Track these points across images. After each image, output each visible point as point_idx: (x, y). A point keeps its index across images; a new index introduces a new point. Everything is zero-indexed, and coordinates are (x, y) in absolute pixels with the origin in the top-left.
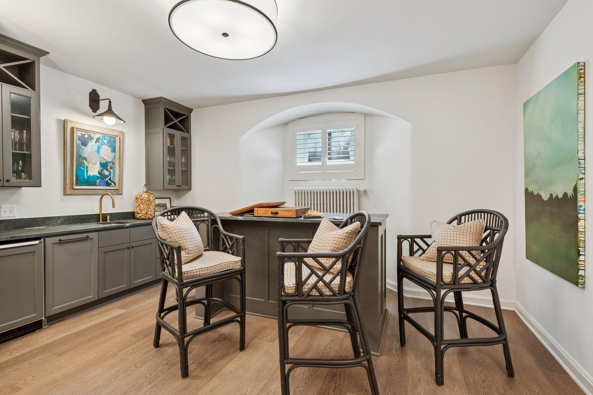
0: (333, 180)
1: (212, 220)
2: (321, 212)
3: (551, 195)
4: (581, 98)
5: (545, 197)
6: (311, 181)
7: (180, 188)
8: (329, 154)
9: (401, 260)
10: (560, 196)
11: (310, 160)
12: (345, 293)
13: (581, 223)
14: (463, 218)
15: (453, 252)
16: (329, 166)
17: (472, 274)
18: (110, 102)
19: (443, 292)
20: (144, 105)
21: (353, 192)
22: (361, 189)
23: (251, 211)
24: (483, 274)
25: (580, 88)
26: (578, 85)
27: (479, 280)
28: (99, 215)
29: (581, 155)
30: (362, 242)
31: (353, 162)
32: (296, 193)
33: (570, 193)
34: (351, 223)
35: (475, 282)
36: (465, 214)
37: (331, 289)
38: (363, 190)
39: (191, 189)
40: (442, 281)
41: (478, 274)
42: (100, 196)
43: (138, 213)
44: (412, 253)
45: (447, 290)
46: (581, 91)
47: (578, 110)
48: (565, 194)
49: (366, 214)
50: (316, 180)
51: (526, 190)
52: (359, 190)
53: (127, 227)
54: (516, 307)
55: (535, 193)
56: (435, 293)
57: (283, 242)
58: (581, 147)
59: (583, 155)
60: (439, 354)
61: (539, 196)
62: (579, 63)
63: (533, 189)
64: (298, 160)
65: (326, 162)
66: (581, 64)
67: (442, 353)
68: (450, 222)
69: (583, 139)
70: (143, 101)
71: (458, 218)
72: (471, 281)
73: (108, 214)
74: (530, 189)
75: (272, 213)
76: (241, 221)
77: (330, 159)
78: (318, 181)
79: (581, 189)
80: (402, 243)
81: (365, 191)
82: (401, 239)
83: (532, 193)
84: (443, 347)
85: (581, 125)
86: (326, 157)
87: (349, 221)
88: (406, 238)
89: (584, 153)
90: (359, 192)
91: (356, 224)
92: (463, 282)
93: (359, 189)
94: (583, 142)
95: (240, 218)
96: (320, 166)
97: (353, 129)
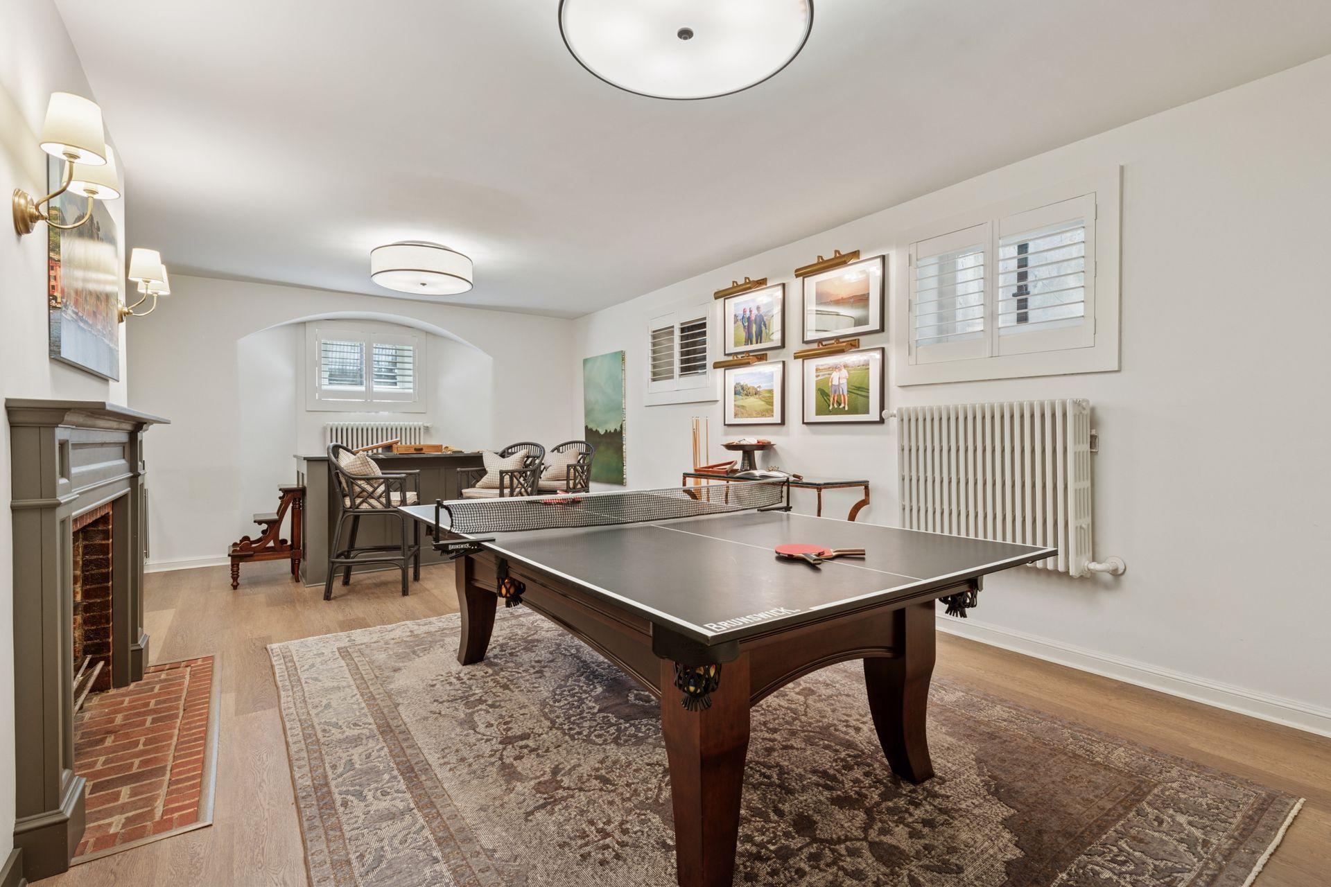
0: (381, 413)
3: (606, 431)
5: (602, 432)
6: (346, 413)
10: (612, 431)
13: (624, 447)
16: (376, 393)
29: (624, 406)
31: (411, 391)
33: (618, 429)
48: (616, 430)
50: (355, 412)
51: (586, 427)
55: (594, 430)
58: (624, 401)
61: (597, 432)
63: (593, 426)
65: (372, 387)
74: (590, 427)
77: (374, 383)
78: (358, 413)
79: (624, 427)
83: (591, 430)
96: (362, 392)
97: (411, 348)
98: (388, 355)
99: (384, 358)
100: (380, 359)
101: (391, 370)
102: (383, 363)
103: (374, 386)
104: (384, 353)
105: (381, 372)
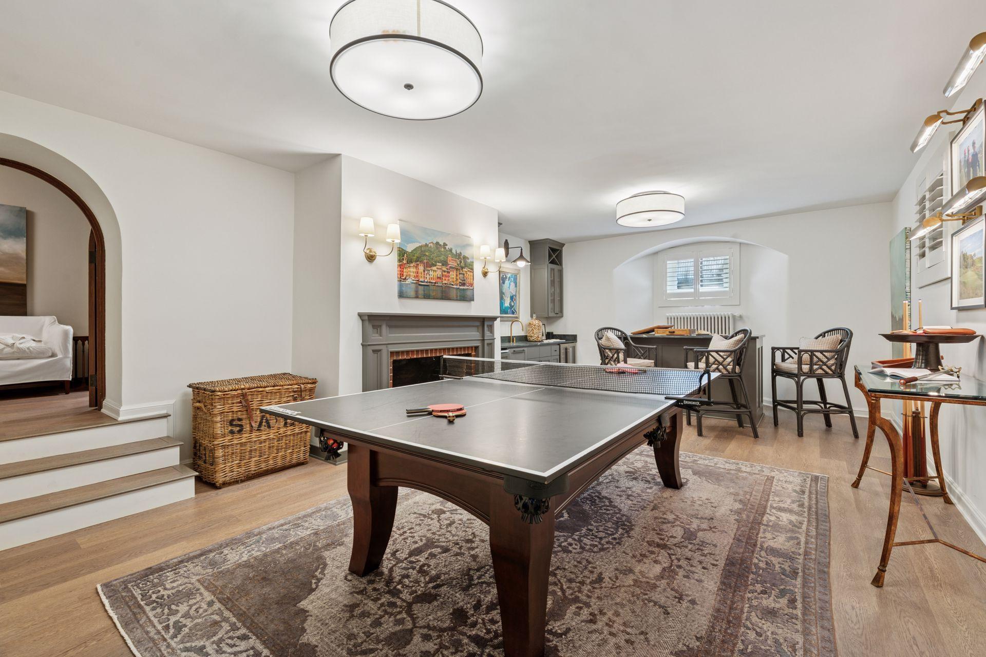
0: (705, 306)
1: (624, 338)
2: (708, 331)
4: (908, 251)
5: (897, 318)
6: (684, 307)
7: (558, 315)
8: (702, 281)
9: (774, 364)
11: (679, 287)
12: (736, 373)
14: (826, 334)
15: (810, 353)
16: (702, 293)
17: (824, 367)
18: (522, 249)
19: (802, 378)
20: (529, 245)
21: (729, 318)
22: (737, 314)
23: (652, 330)
24: (833, 368)
25: (907, 245)
26: (906, 243)
27: (830, 372)
28: (510, 337)
29: (908, 289)
30: (746, 344)
31: (727, 289)
32: (668, 318)
34: (736, 336)
35: (827, 373)
36: (828, 332)
37: (727, 370)
38: (739, 315)
39: (562, 317)
40: (802, 371)
41: (829, 368)
42: (511, 323)
43: (531, 337)
44: (783, 360)
45: (805, 377)
46: (908, 247)
47: (906, 260)
49: (748, 329)
50: (688, 307)
51: (892, 314)
52: (735, 316)
53: (538, 346)
54: (892, 417)
55: (894, 316)
56: (796, 379)
57: (687, 349)
58: (908, 284)
59: (909, 289)
60: (800, 416)
62: (906, 228)
63: (894, 312)
64: (668, 288)
65: (699, 289)
66: (908, 229)
67: (802, 417)
68: (817, 338)
69: (909, 279)
70: (529, 242)
71: (823, 335)
72: (823, 372)
73: (515, 337)
75: (670, 332)
76: (645, 338)
77: (702, 286)
78: (690, 307)
80: (775, 353)
81: (741, 317)
82: (774, 349)
84: (802, 413)
85: (908, 269)
86: (699, 284)
87: (735, 335)
88: (778, 349)
89: (910, 288)
90: (734, 317)
91: (741, 336)
92: (817, 372)
93: (735, 314)
94: (909, 281)
95: (644, 336)
96: (692, 293)
97: (728, 257)
98: (718, 264)
99: (715, 267)
100: (712, 268)
101: (719, 275)
102: (715, 271)
103: (700, 288)
104: (715, 263)
105: (713, 277)
